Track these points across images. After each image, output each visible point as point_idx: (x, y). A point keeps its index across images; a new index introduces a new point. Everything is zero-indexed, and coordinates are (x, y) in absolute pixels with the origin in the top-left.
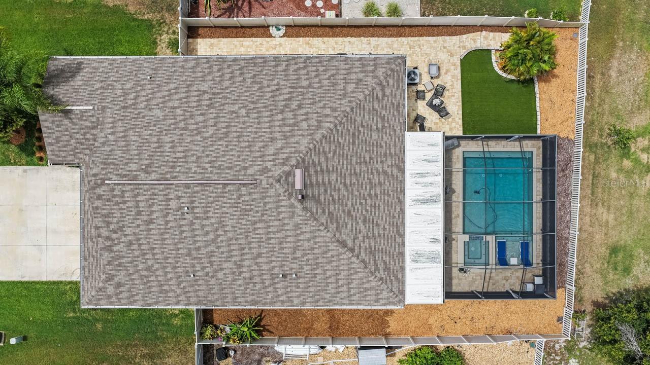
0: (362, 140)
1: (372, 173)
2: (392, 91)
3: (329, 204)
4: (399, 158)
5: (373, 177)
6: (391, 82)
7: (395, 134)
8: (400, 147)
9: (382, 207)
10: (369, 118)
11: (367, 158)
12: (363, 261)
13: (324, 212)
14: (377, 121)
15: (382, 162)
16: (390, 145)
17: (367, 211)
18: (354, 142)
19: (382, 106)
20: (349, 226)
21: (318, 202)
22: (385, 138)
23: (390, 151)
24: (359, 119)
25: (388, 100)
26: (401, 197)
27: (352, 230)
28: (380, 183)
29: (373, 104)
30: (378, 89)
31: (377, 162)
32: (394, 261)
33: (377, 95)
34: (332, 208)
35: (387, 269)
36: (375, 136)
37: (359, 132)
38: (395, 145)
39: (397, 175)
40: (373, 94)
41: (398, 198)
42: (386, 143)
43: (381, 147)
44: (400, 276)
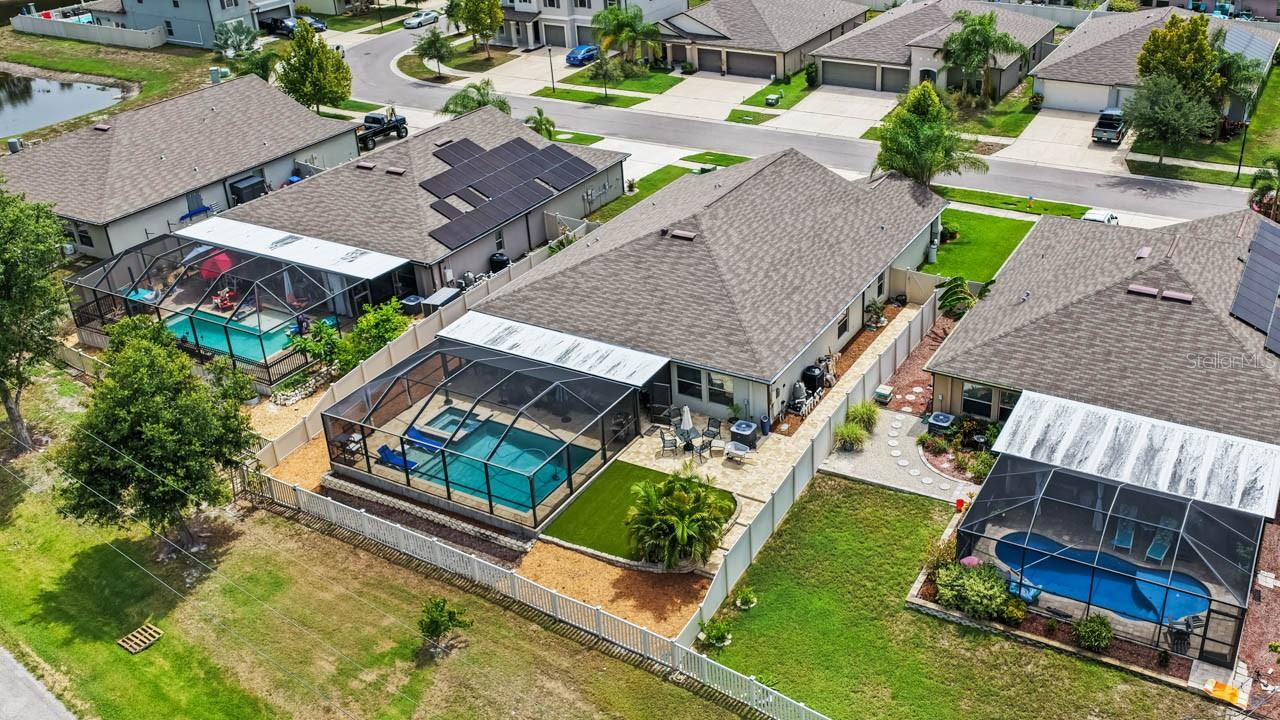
0: (689, 306)
1: (643, 308)
2: (732, 354)
3: (639, 257)
4: (643, 342)
5: (639, 309)
6: (746, 356)
7: (674, 345)
8: (655, 348)
9: (597, 310)
10: (711, 320)
11: (664, 307)
12: (554, 276)
13: (635, 250)
14: (702, 327)
15: (651, 322)
16: (664, 336)
17: (605, 293)
18: (691, 296)
19: (717, 338)
20: (602, 272)
21: (649, 248)
22: (676, 332)
23: (658, 334)
24: (716, 308)
25: (723, 347)
26: (594, 335)
27: (594, 273)
28: (627, 314)
29: (727, 328)
30: (742, 338)
31: (653, 316)
32: (528, 309)
33: (736, 335)
34: (633, 259)
35: (526, 299)
36: (686, 321)
37: (701, 305)
38: (661, 342)
39: (622, 335)
40: (740, 331)
41: (595, 330)
42: (670, 332)
43: (669, 325)
44: (506, 311)
